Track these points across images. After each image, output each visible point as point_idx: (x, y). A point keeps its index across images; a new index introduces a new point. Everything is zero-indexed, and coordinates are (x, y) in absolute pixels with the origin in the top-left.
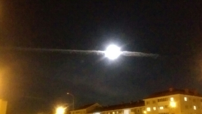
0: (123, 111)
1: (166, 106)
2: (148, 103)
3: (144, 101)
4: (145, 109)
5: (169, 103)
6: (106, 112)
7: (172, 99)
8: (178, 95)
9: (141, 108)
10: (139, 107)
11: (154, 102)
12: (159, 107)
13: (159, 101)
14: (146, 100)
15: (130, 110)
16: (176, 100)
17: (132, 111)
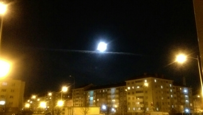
0: (111, 89)
1: (141, 86)
2: (129, 84)
3: (126, 82)
4: (126, 88)
5: (143, 84)
6: (98, 90)
7: (146, 81)
8: (150, 78)
9: (123, 88)
10: (122, 87)
11: (133, 83)
12: (136, 86)
13: (136, 82)
14: (127, 82)
15: (116, 89)
16: (148, 82)
17: (117, 89)
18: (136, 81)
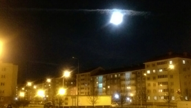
0: (125, 73)
1: (165, 69)
2: (148, 66)
3: (144, 65)
4: (145, 72)
5: (168, 66)
7: (171, 62)
8: (177, 59)
9: (141, 71)
10: (139, 70)
11: (154, 65)
12: (159, 69)
14: (146, 64)
15: (131, 73)
16: (173, 63)
17: (133, 73)
18: (158, 63)
